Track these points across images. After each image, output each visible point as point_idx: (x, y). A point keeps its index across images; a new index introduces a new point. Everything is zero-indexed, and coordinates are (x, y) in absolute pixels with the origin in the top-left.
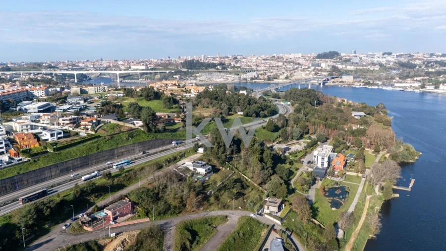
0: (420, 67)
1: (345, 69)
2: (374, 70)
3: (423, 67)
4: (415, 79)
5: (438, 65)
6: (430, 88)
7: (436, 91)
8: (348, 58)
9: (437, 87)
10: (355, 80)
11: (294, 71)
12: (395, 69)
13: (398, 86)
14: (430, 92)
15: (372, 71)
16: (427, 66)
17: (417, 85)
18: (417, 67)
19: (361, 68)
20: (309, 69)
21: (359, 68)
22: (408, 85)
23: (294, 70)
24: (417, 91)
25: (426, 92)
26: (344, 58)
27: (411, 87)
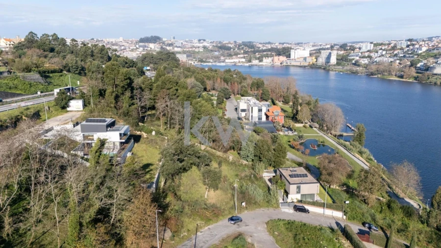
0: (234, 50)
1: (173, 50)
2: (199, 51)
3: (236, 49)
4: (239, 56)
5: (247, 47)
6: (255, 62)
7: (261, 63)
8: (170, 42)
9: (261, 61)
10: (189, 58)
11: (122, 52)
12: (216, 51)
13: (229, 61)
14: (256, 65)
15: (198, 52)
16: (239, 49)
17: (244, 60)
18: (232, 50)
19: (187, 50)
20: (138, 50)
21: (185, 50)
22: (237, 60)
23: (121, 50)
24: (247, 64)
25: (253, 65)
26: (167, 42)
27: (239, 62)
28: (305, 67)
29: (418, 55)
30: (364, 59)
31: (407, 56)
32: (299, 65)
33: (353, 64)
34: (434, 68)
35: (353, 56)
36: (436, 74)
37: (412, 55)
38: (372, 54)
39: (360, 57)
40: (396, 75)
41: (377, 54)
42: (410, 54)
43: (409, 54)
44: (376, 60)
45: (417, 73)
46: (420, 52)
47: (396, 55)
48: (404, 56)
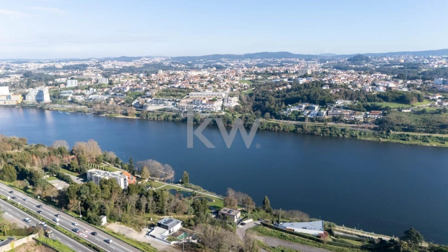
28: (13, 106)
29: (126, 93)
30: (79, 96)
31: (118, 94)
32: (4, 104)
33: (70, 101)
34: (146, 106)
35: (65, 93)
36: (150, 111)
37: (120, 94)
38: (84, 92)
39: (73, 95)
40: (121, 113)
41: (88, 91)
42: (119, 92)
43: (117, 92)
44: (90, 97)
45: (137, 110)
46: (126, 91)
47: (107, 93)
48: (115, 95)
